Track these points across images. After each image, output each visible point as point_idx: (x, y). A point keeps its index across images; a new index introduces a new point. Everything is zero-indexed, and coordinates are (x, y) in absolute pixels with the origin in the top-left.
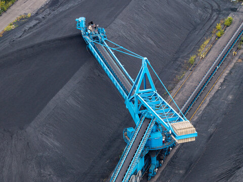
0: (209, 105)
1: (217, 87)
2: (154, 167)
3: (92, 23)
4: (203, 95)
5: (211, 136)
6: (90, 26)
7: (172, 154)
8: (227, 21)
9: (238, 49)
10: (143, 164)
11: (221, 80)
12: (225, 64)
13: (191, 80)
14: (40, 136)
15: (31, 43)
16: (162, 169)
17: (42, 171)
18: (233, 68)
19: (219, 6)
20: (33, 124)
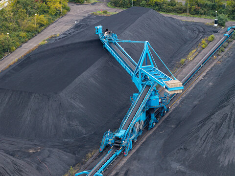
0: (194, 88)
1: (201, 77)
2: (153, 121)
3: (107, 30)
4: (190, 82)
5: (195, 106)
6: (106, 33)
7: (166, 116)
8: (210, 38)
9: (218, 55)
10: (145, 118)
11: (204, 74)
12: (207, 64)
13: (181, 73)
14: (69, 100)
15: (61, 44)
16: (159, 124)
17: (71, 122)
18: (213, 67)
19: (204, 29)
20: (64, 91)
